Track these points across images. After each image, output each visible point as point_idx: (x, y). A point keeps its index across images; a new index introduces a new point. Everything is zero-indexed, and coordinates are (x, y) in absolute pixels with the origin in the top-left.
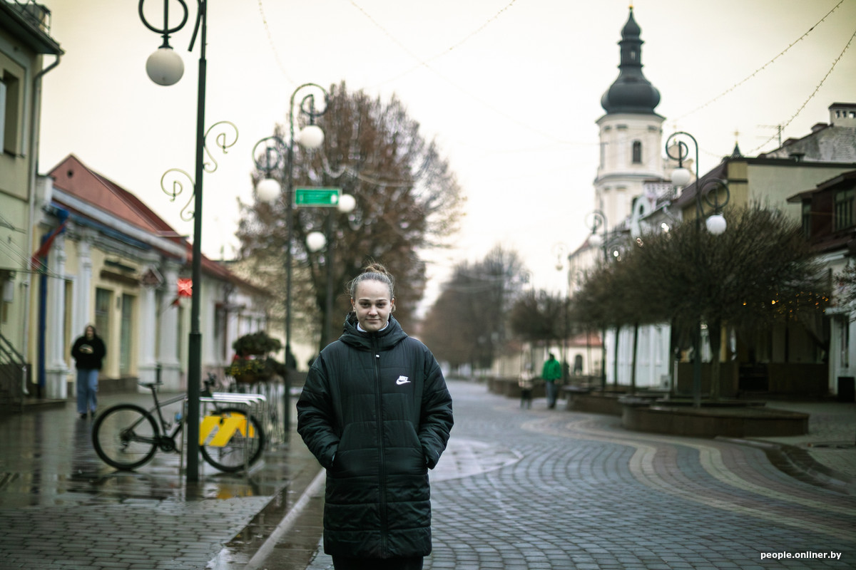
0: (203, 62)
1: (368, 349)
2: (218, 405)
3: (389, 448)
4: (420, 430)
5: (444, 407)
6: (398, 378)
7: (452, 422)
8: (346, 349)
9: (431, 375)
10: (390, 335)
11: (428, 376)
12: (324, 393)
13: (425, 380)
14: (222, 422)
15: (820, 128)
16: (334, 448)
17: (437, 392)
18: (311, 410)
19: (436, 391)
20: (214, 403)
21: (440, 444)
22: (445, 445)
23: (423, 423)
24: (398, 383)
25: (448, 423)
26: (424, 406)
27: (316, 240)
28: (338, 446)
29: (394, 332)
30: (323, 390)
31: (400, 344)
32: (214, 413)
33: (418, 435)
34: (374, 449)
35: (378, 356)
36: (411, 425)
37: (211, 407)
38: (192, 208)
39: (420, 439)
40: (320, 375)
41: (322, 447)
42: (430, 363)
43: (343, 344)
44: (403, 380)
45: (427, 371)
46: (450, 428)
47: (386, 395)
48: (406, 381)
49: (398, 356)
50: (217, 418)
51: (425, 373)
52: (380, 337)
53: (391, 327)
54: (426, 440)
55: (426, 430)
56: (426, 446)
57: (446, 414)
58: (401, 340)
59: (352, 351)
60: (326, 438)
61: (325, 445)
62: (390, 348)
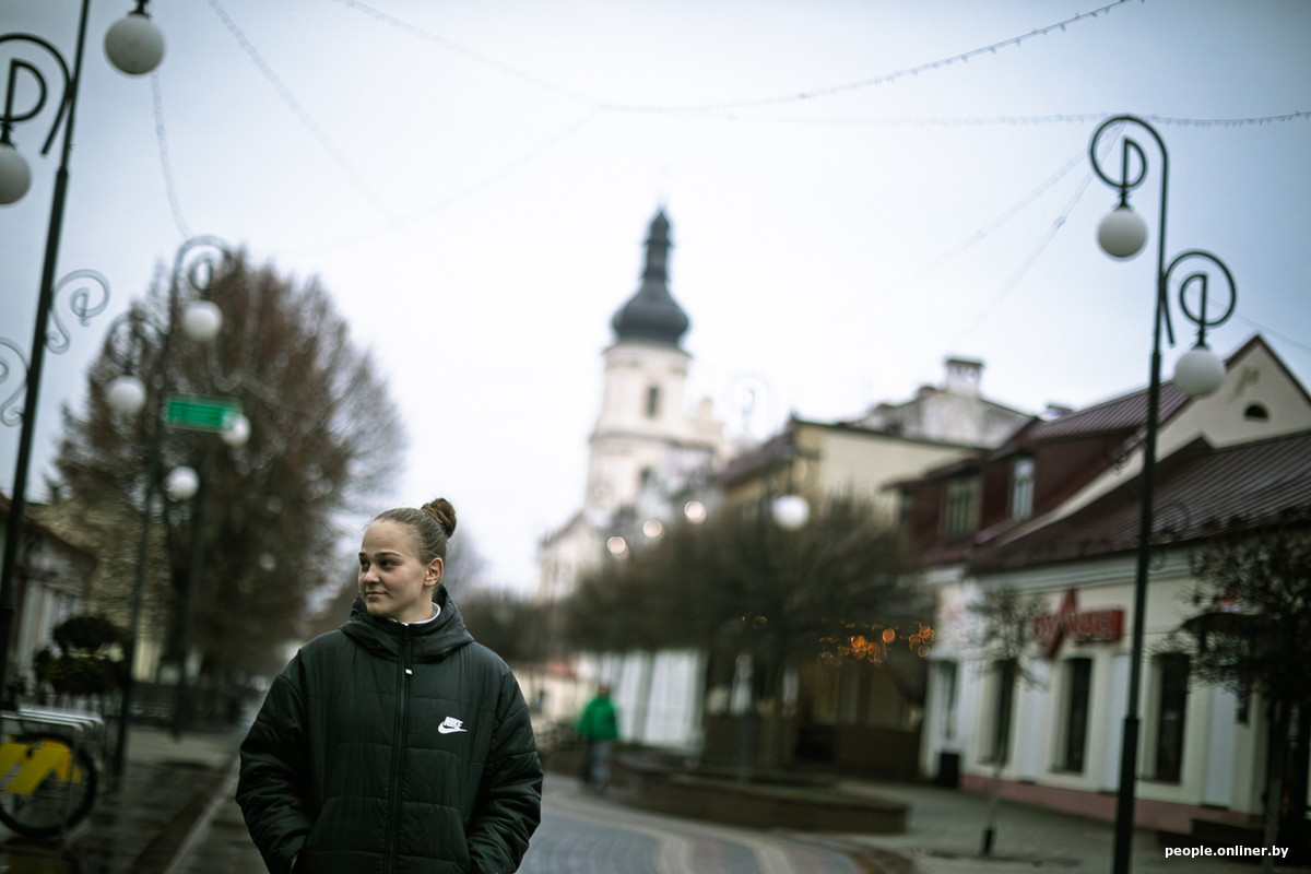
0: (62, 176)
1: (393, 654)
2: (27, 725)
3: (407, 858)
4: (473, 828)
5: (526, 788)
6: (444, 720)
7: (538, 820)
8: (350, 646)
9: (509, 721)
10: (440, 635)
11: (501, 722)
12: (295, 729)
13: (495, 731)
14: (29, 754)
15: (927, 391)
16: (298, 842)
17: (515, 757)
18: (266, 760)
19: (512, 753)
20: (21, 722)
21: (506, 858)
22: (517, 863)
23: (479, 812)
24: (441, 729)
25: (528, 819)
26: (486, 780)
27: (183, 481)
28: (306, 840)
29: (447, 629)
30: (296, 725)
31: (457, 653)
32: (19, 739)
33: (467, 836)
34: (377, 855)
35: (409, 672)
36: (457, 816)
37: (14, 728)
38: (20, 403)
39: (470, 845)
40: (292, 694)
41: (276, 836)
42: (509, 698)
43: (345, 638)
44: (451, 725)
45: (501, 714)
46: (531, 830)
47: (414, 751)
48: (458, 729)
49: (449, 677)
50: (22, 748)
51: (497, 717)
52: (420, 635)
53: (443, 620)
54: (481, 849)
55: (484, 830)
56: (478, 860)
57: (528, 801)
58: (459, 647)
59: (360, 652)
60: (286, 820)
61: (282, 833)
62: (437, 659)
